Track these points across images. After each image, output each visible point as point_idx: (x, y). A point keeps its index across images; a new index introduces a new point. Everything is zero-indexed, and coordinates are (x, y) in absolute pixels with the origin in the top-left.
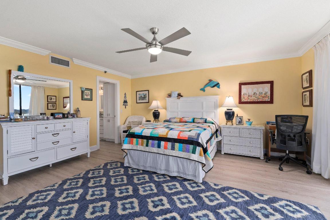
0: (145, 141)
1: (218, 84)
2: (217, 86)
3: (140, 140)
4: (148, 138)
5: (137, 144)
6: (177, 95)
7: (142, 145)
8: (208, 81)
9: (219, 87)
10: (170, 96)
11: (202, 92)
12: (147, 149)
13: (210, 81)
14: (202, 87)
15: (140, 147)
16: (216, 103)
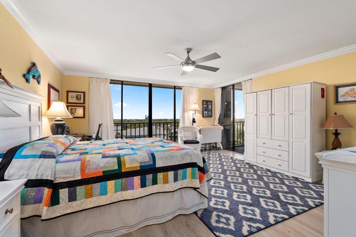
1: (40, 76)
2: (39, 79)
8: (30, 64)
9: (39, 82)
13: (35, 65)
16: (40, 108)
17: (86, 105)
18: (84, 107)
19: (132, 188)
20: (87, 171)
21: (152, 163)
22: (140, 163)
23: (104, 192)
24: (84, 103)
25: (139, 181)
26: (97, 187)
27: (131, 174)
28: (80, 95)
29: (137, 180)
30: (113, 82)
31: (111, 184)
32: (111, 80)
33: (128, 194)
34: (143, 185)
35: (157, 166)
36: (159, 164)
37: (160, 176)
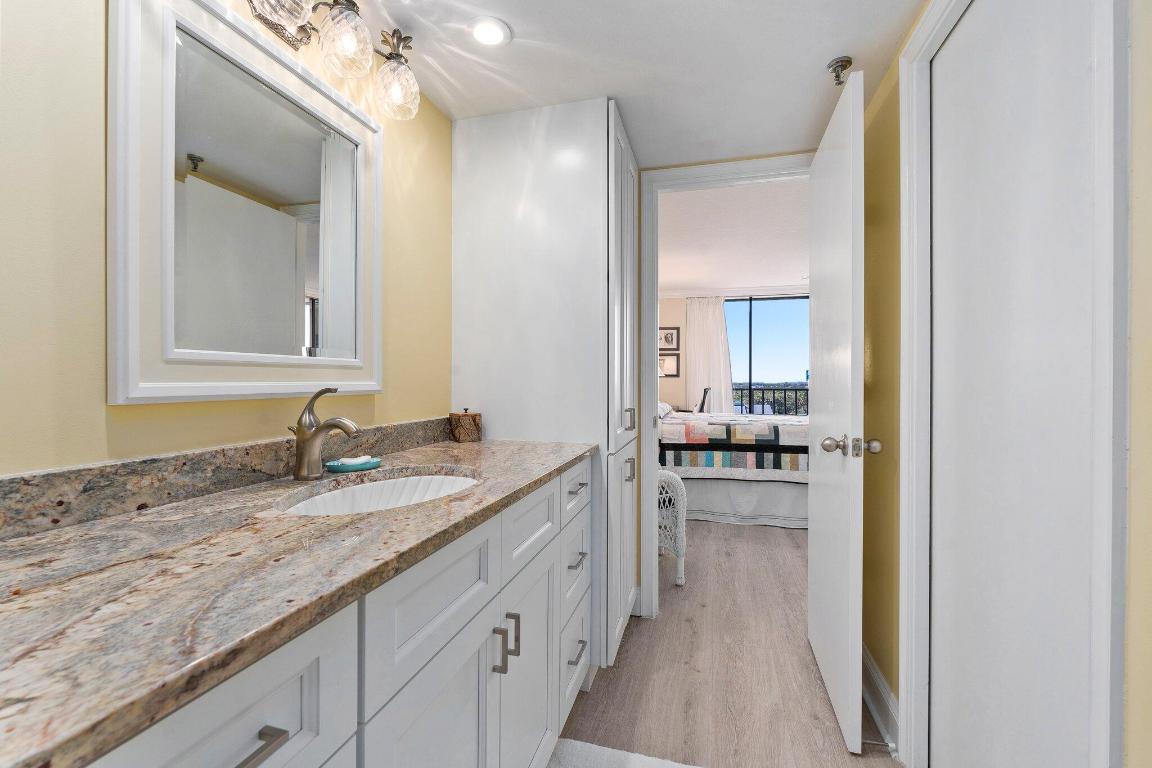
17: (681, 352)
18: (678, 356)
19: (745, 466)
20: (692, 435)
21: (773, 438)
22: (756, 435)
23: (710, 463)
24: (678, 349)
25: (754, 459)
26: (702, 455)
27: (744, 448)
28: (672, 335)
29: (751, 456)
31: (718, 455)
33: (738, 473)
34: (760, 465)
35: (781, 443)
36: (784, 441)
37: (786, 458)
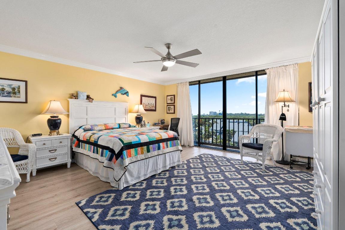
0: (145, 147)
1: (128, 92)
2: (127, 94)
3: (139, 149)
4: (147, 144)
5: (137, 153)
6: (86, 97)
7: (142, 153)
8: (119, 88)
9: (128, 96)
10: (75, 96)
11: (113, 97)
12: (149, 155)
13: (121, 88)
14: (114, 93)
15: (140, 157)
16: (126, 109)
17: (175, 104)
18: (174, 106)
19: (91, 151)
23: (86, 149)
24: (174, 103)
25: (93, 149)
26: (85, 145)
28: (172, 98)
30: (192, 83)
32: (190, 82)
33: (90, 154)
